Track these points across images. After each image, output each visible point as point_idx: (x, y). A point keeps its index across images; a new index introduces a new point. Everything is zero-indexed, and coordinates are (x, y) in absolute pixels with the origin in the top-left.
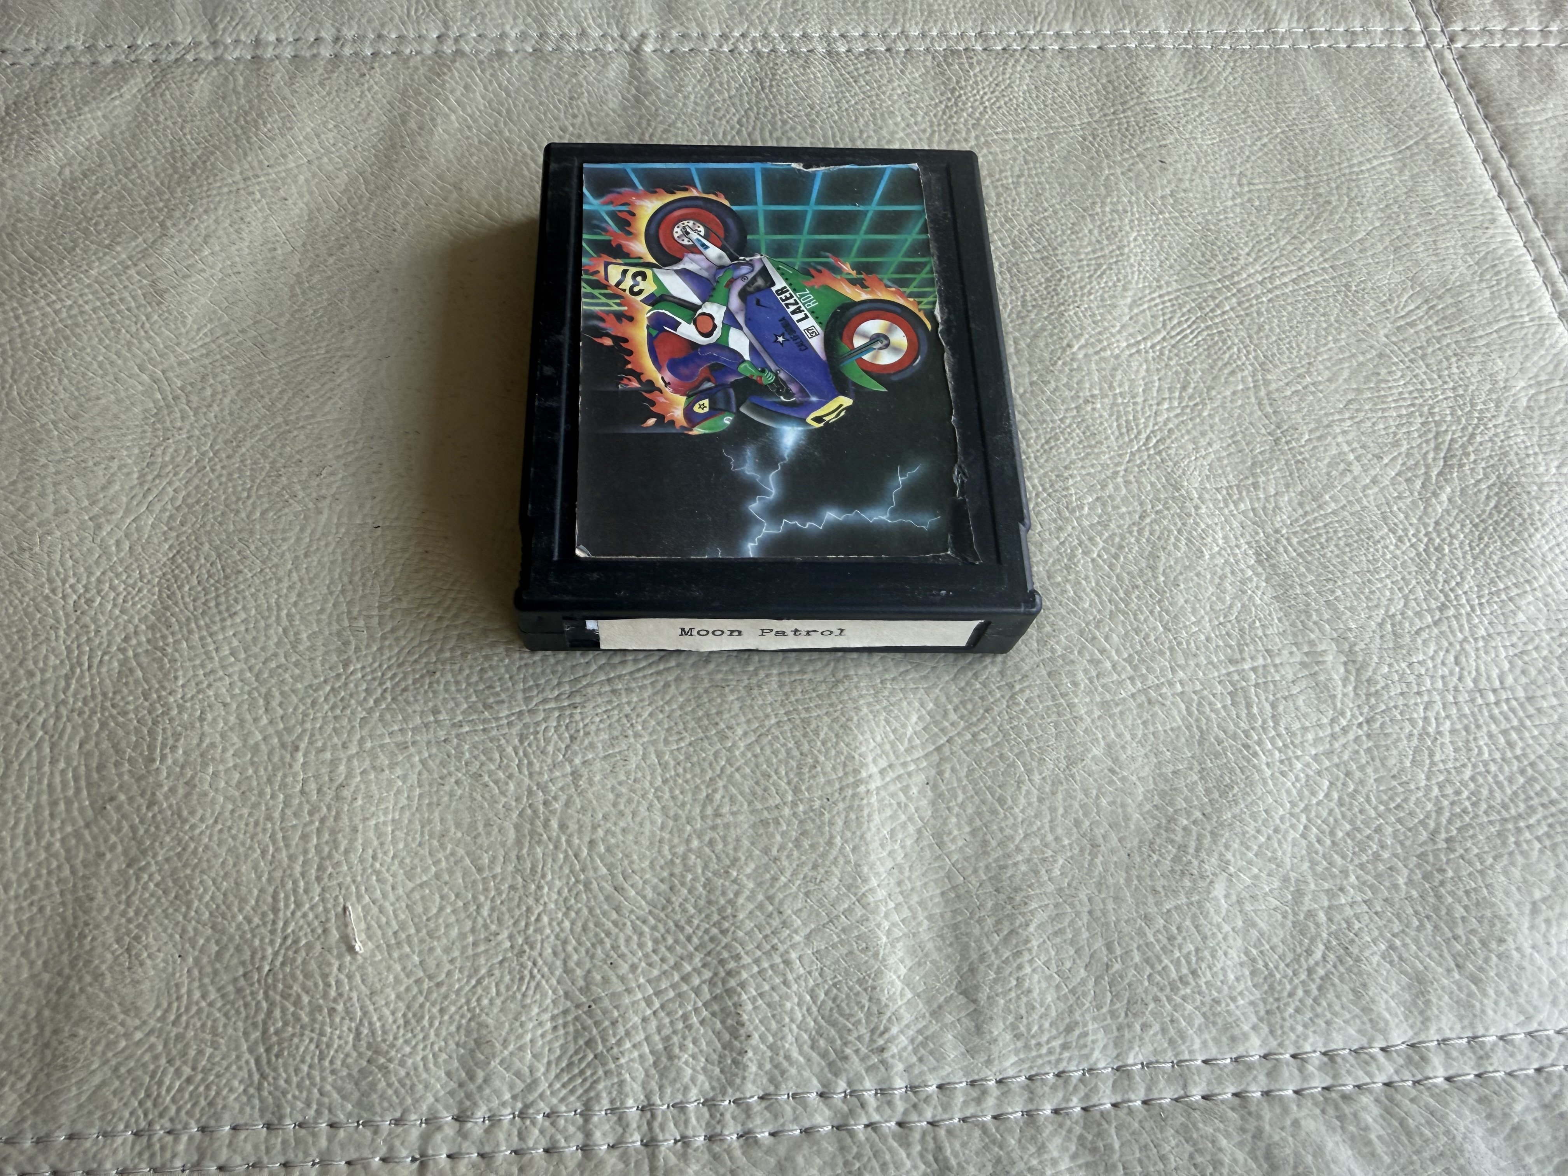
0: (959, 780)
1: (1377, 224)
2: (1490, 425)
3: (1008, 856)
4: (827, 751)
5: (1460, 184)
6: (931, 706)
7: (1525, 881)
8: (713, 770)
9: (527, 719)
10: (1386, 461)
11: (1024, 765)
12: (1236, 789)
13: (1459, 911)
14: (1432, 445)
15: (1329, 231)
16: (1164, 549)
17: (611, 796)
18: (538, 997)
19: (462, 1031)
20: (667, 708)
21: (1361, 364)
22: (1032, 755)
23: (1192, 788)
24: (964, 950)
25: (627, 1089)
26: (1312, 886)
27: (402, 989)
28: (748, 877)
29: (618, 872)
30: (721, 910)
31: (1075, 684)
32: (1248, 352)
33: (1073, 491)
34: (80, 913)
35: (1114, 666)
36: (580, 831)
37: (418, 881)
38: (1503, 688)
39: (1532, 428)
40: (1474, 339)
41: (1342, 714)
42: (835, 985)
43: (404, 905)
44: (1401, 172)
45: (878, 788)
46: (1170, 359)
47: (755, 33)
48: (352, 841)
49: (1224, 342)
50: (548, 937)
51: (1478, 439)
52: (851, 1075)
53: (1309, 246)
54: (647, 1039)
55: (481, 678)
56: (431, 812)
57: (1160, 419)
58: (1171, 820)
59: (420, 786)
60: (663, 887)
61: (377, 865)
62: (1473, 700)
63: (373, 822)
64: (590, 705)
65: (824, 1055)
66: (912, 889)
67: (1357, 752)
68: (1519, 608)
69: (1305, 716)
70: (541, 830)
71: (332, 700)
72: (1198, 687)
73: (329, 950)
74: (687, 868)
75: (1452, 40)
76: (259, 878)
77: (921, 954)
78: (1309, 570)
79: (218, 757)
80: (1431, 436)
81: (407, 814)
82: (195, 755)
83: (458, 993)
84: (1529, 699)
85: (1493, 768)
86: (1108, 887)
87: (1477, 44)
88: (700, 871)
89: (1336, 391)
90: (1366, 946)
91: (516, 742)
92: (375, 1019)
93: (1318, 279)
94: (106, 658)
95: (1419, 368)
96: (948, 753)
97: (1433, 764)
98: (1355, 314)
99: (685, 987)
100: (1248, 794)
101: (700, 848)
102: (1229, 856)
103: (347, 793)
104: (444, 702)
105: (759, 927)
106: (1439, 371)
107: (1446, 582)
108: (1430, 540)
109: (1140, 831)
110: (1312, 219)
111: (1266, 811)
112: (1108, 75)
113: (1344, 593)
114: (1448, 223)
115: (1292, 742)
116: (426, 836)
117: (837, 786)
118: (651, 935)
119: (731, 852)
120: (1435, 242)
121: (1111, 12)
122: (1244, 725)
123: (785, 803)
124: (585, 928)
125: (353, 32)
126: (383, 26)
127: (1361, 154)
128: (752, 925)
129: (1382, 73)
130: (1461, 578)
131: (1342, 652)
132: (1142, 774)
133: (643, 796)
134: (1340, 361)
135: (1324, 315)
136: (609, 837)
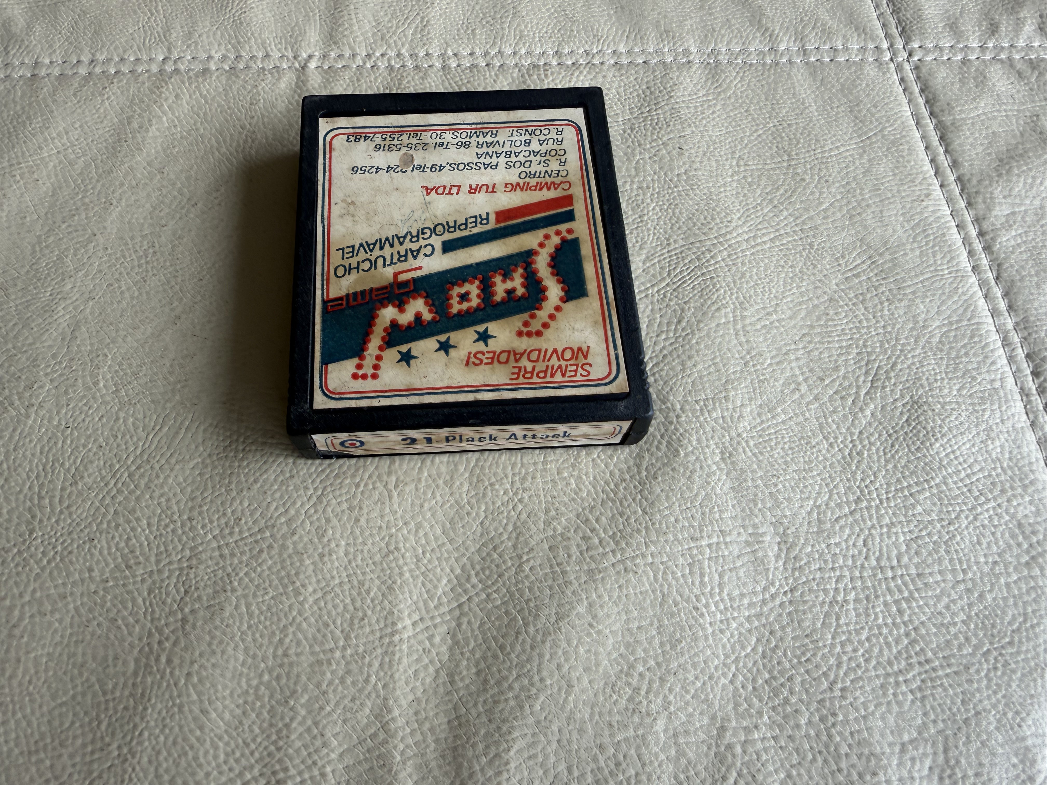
0: (472, 631)
1: (839, 197)
2: (909, 356)
3: (502, 693)
4: (374, 606)
5: (906, 167)
6: (458, 571)
7: (898, 725)
8: (287, 619)
9: (156, 577)
10: (827, 382)
11: (523, 619)
12: (684, 644)
13: (844, 749)
14: (864, 371)
15: (802, 202)
16: (648, 450)
17: (208, 638)
20: (259, 569)
21: (816, 306)
22: (530, 612)
23: (650, 641)
24: (459, 767)
26: (734, 724)
28: (302, 706)
29: (205, 698)
31: (569, 556)
32: (732, 294)
35: (600, 542)
36: (181, 666)
37: (59, 702)
38: (900, 566)
39: (941, 358)
40: (904, 289)
41: (773, 584)
43: (45, 719)
44: (861, 157)
45: (409, 637)
46: (670, 300)
47: (392, 54)
49: (713, 288)
51: (899, 366)
53: (786, 213)
55: (127, 545)
56: (76, 648)
58: (631, 667)
59: (71, 628)
60: (238, 711)
61: (31, 689)
62: (875, 575)
63: (33, 655)
64: (202, 567)
66: (426, 718)
67: (780, 615)
68: (918, 502)
69: (744, 584)
70: (153, 663)
71: (17, 559)
72: (665, 559)
74: (258, 697)
75: (910, 55)
77: (425, 771)
78: (760, 467)
80: (863, 363)
81: (59, 649)
84: (919, 575)
85: (885, 631)
86: (575, 721)
87: (929, 58)
88: (266, 699)
89: (794, 326)
90: (770, 774)
91: (146, 594)
93: (790, 239)
95: (859, 309)
96: (467, 609)
97: (838, 626)
98: (815, 266)
100: (692, 647)
101: (269, 682)
102: (671, 698)
103: (17, 632)
104: (98, 562)
105: (306, 746)
106: (875, 312)
107: (862, 480)
108: (854, 446)
109: (606, 675)
110: (790, 193)
111: (705, 662)
112: (647, 83)
113: (784, 486)
114: (893, 196)
115: (731, 606)
116: (70, 667)
117: (378, 635)
118: (224, 749)
119: (292, 685)
120: (881, 211)
121: (656, 36)
122: (696, 591)
123: (337, 648)
124: (175, 743)
125: (103, 57)
126: (125, 52)
127: (832, 143)
128: (300, 744)
129: (855, 80)
130: (875, 477)
131: (778, 534)
132: (614, 628)
133: (232, 638)
134: (801, 303)
135: (791, 267)
136: (202, 670)
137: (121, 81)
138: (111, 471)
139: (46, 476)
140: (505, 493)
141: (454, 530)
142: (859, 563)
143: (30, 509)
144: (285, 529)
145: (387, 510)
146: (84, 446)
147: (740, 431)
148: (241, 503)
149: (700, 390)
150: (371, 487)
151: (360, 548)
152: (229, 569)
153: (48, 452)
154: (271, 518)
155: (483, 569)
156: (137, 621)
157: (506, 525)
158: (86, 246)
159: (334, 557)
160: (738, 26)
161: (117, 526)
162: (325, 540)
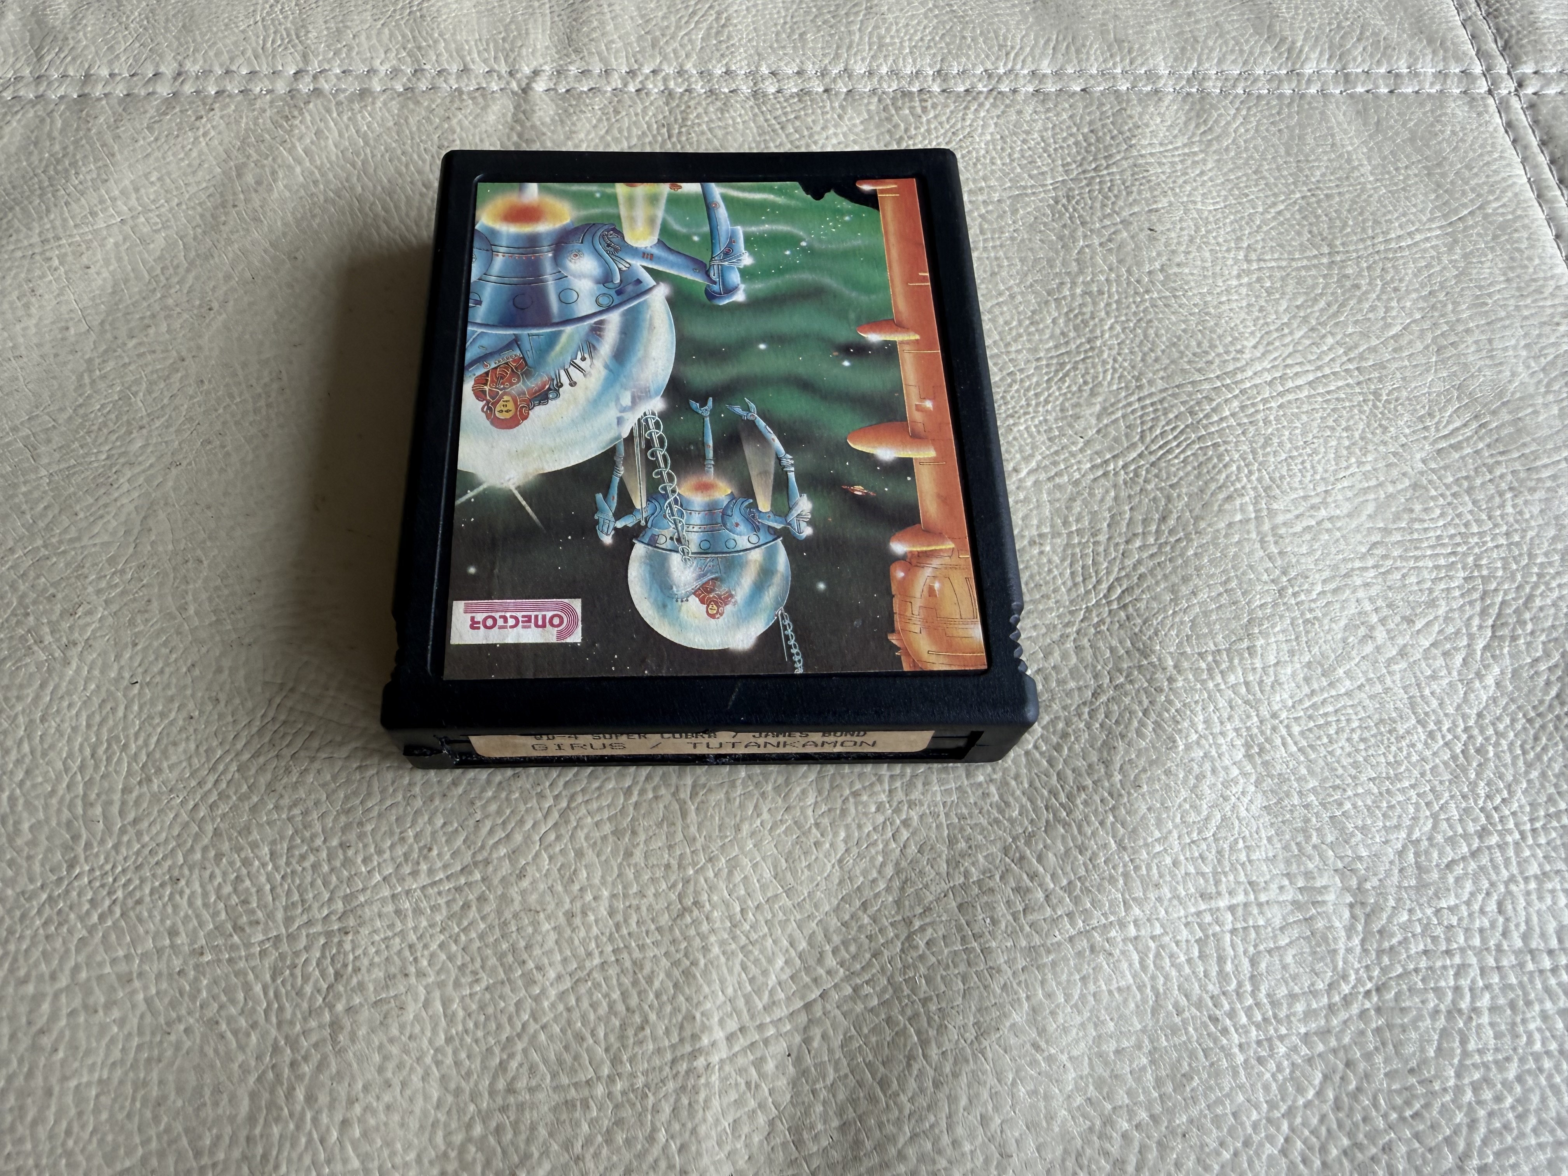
0: (831, 1051)
3: (886, 1164)
4: (661, 1006)
5: (1526, 267)
6: (803, 945)
8: (513, 1027)
9: (285, 947)
10: (1418, 626)
11: (918, 1033)
12: (1196, 1082)
14: (1478, 607)
15: (1356, 322)
16: (1123, 737)
17: (377, 1058)
20: (463, 938)
21: (1390, 497)
22: (930, 1020)
23: (1138, 1074)
29: (374, 1165)
31: (994, 922)
35: (1047, 898)
36: (331, 1107)
40: (1537, 470)
41: (1345, 977)
44: (1451, 250)
45: (722, 1061)
46: (1146, 481)
47: (670, 70)
49: (1221, 457)
51: (1538, 602)
53: (1330, 340)
55: (235, 890)
56: (148, 1073)
57: (1129, 562)
58: (1108, 1121)
59: (140, 1033)
61: (70, 1143)
62: (1521, 965)
63: (73, 1083)
64: (365, 931)
67: (1362, 1033)
69: (1295, 978)
70: (281, 1100)
71: (47, 911)
72: (1158, 931)
74: (464, 1166)
75: (1520, 85)
78: (1311, 772)
80: (1476, 595)
81: (119, 1072)
85: (1547, 1064)
87: (1552, 91)
89: (1357, 530)
91: (268, 977)
93: (1341, 383)
95: (1463, 504)
96: (819, 1014)
97: (1466, 1054)
98: (1385, 429)
100: (1211, 1088)
101: (484, 1137)
103: (46, 1041)
106: (1490, 510)
107: (1488, 797)
108: (1470, 737)
109: (1065, 1136)
110: (1335, 307)
111: (1234, 1115)
112: (1091, 123)
113: (1355, 806)
114: (1509, 316)
115: (1275, 1016)
116: (138, 1105)
117: (669, 1056)
119: (522, 1145)
120: (1490, 341)
121: (1100, 48)
122: (1213, 988)
123: (599, 1078)
125: (197, 67)
126: (232, 59)
127: (1401, 226)
129: (1432, 125)
130: (1509, 793)
131: (1347, 889)
132: (1075, 1053)
133: (418, 1060)
134: (1366, 491)
135: (1347, 429)
136: (368, 1115)
137: (227, 106)
138: (208, 760)
139: (96, 767)
140: (878, 810)
141: (794, 872)
142: (1492, 943)
143: (69, 825)
144: (506, 868)
145: (679, 836)
146: (163, 715)
147: (1276, 708)
148: (430, 821)
149: (1205, 635)
150: (650, 795)
151: (634, 902)
152: (412, 937)
153: (100, 725)
154: (483, 847)
155: (845, 943)
156: (254, 1026)
157: (883, 865)
158: (168, 377)
159: (591, 918)
160: (1234, 34)
161: (219, 856)
162: (576, 887)
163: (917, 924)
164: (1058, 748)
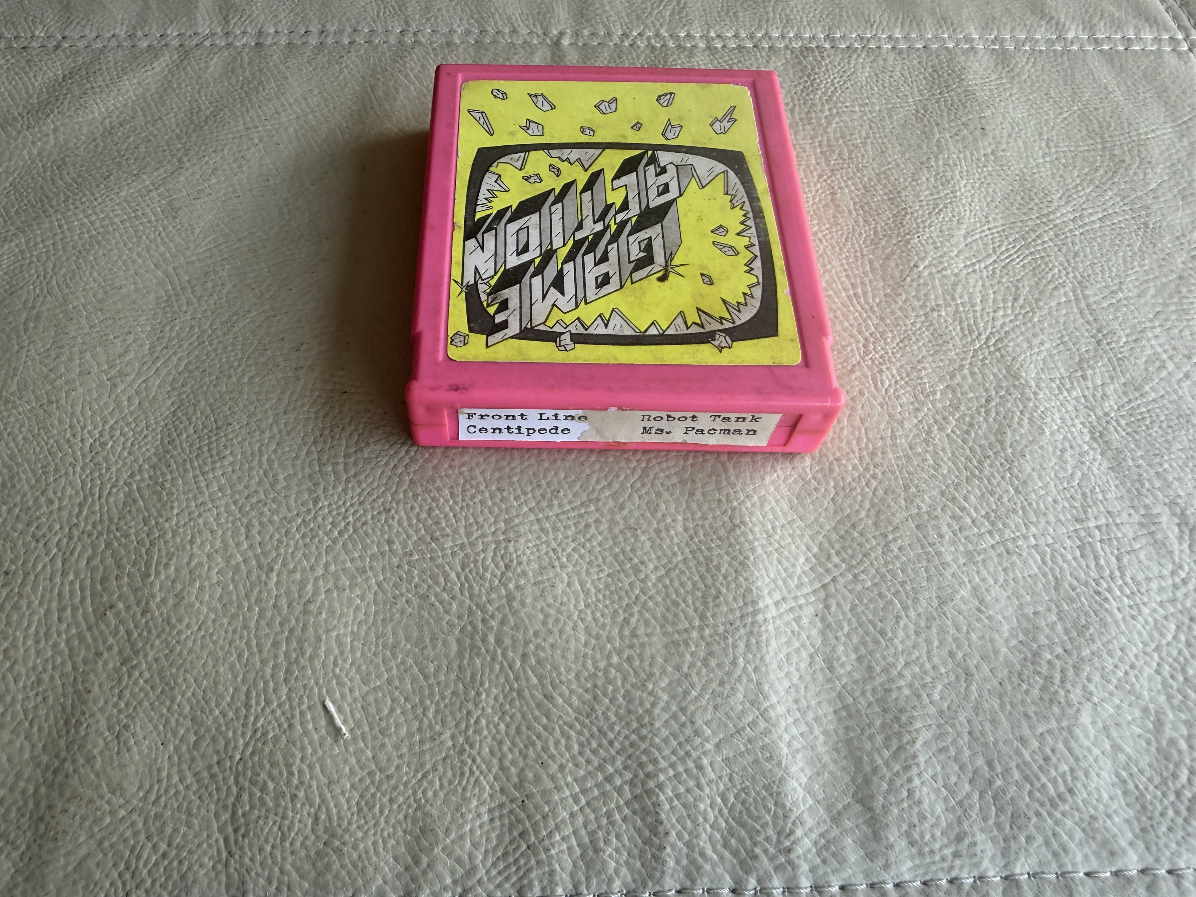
0: (844, 614)
1: (1166, 178)
3: (891, 680)
4: (728, 584)
6: (815, 550)
8: (629, 598)
9: (468, 550)
11: (901, 603)
12: (1092, 630)
15: (1125, 182)
16: (1010, 426)
17: (541, 616)
18: (477, 791)
19: (409, 820)
20: (588, 545)
22: (907, 595)
23: (1052, 626)
24: (858, 763)
25: (557, 878)
27: (357, 780)
28: (663, 690)
29: (547, 682)
30: (639, 719)
31: (941, 536)
32: (1068, 273)
33: (926, 380)
34: (78, 704)
35: (973, 522)
36: (514, 645)
37: (373, 686)
42: (743, 790)
43: (359, 705)
44: (1180, 140)
45: (774, 618)
46: (1001, 277)
47: (650, 34)
48: (316, 649)
49: (1047, 264)
50: (486, 738)
52: (761, 873)
53: (1110, 193)
54: (575, 832)
55: (429, 516)
56: (385, 627)
57: (998, 323)
58: (1036, 654)
59: (376, 604)
60: (588, 697)
61: (338, 671)
63: (334, 634)
64: (522, 541)
65: (735, 853)
66: (808, 707)
69: (1148, 568)
70: (479, 643)
71: (303, 530)
72: (1050, 541)
73: (294, 744)
74: (609, 681)
76: (235, 678)
77: (819, 765)
78: (1138, 446)
79: (204, 574)
81: (364, 627)
82: (185, 572)
83: (406, 785)
86: (984, 711)
88: (620, 683)
89: (1145, 304)
91: (459, 568)
92: (332, 805)
93: (1120, 219)
94: (114, 490)
96: (833, 591)
98: (1155, 245)
99: (608, 787)
100: (1103, 634)
101: (620, 664)
102: (1092, 687)
103: (313, 608)
104: (398, 534)
105: (674, 735)
109: (1008, 663)
110: (1110, 174)
111: (1121, 649)
112: (933, 66)
115: (1139, 591)
116: (380, 647)
117: (738, 614)
118: (578, 740)
119: (647, 668)
121: (933, 22)
122: (1094, 574)
123: (693, 628)
124: (518, 731)
125: (335, 28)
126: (358, 23)
127: (1146, 126)
128: (667, 733)
129: (1156, 68)
131: (1174, 515)
132: (1006, 614)
133: (569, 617)
134: (1147, 281)
135: (1128, 245)
136: (540, 651)
137: (357, 50)
140: (854, 469)
141: (803, 506)
144: (611, 503)
145: (725, 483)
146: (366, 411)
147: (1107, 410)
148: (556, 474)
149: (1053, 368)
151: (700, 523)
152: (554, 545)
154: (593, 490)
155: (844, 548)
156: (453, 598)
157: (862, 502)
159: (673, 532)
160: (1019, 15)
162: (660, 514)
163: (891, 537)
164: (967, 432)
